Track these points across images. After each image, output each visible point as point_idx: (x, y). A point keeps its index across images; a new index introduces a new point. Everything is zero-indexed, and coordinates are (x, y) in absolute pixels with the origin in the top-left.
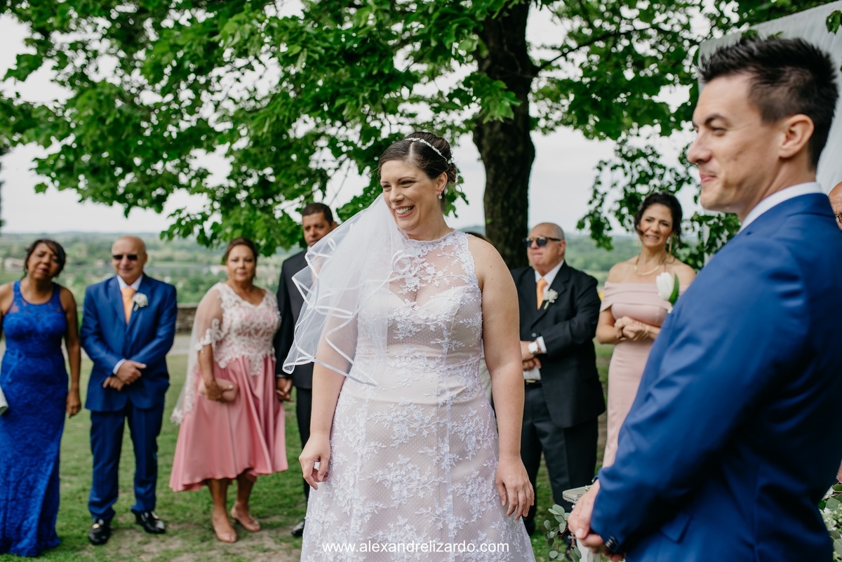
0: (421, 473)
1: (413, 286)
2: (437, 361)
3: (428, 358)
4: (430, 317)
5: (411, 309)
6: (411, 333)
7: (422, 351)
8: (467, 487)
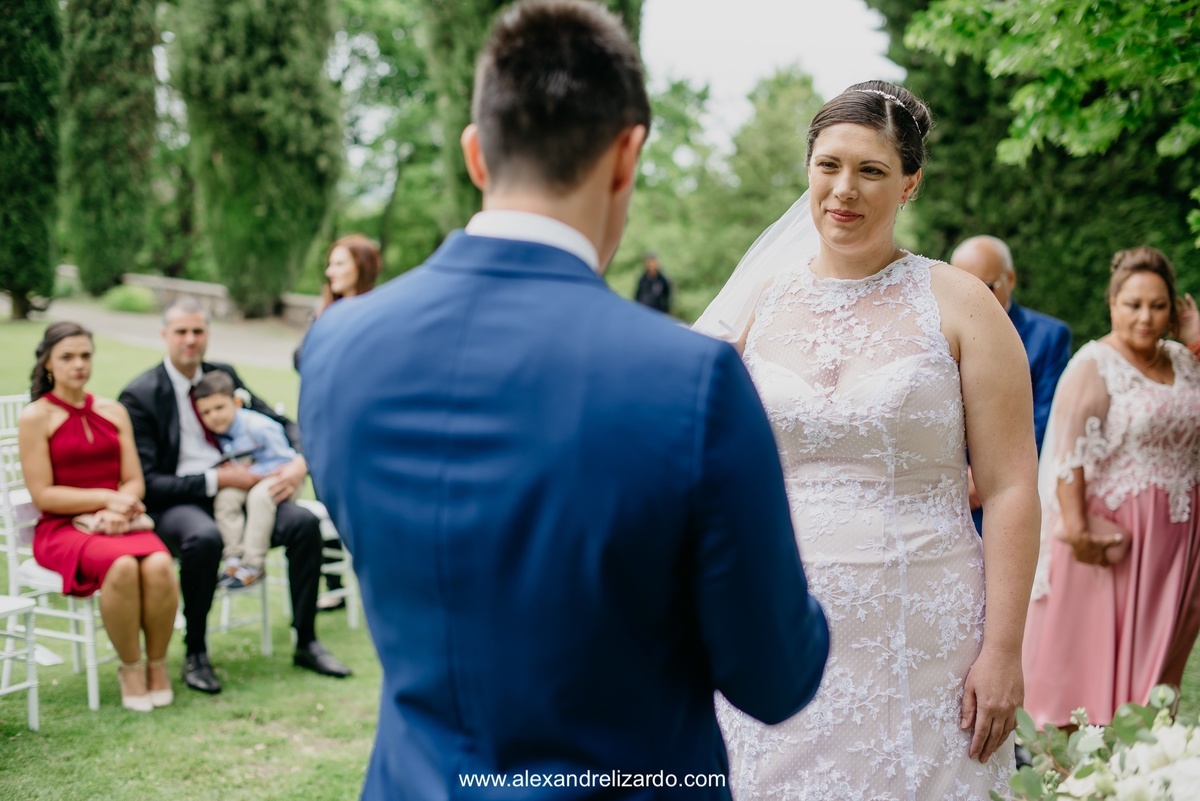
0: (857, 681)
1: (829, 360)
2: (880, 488)
3: (863, 484)
4: (858, 412)
5: (825, 400)
6: (828, 443)
7: (851, 471)
8: (938, 705)
